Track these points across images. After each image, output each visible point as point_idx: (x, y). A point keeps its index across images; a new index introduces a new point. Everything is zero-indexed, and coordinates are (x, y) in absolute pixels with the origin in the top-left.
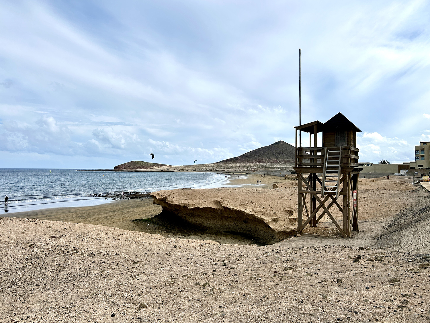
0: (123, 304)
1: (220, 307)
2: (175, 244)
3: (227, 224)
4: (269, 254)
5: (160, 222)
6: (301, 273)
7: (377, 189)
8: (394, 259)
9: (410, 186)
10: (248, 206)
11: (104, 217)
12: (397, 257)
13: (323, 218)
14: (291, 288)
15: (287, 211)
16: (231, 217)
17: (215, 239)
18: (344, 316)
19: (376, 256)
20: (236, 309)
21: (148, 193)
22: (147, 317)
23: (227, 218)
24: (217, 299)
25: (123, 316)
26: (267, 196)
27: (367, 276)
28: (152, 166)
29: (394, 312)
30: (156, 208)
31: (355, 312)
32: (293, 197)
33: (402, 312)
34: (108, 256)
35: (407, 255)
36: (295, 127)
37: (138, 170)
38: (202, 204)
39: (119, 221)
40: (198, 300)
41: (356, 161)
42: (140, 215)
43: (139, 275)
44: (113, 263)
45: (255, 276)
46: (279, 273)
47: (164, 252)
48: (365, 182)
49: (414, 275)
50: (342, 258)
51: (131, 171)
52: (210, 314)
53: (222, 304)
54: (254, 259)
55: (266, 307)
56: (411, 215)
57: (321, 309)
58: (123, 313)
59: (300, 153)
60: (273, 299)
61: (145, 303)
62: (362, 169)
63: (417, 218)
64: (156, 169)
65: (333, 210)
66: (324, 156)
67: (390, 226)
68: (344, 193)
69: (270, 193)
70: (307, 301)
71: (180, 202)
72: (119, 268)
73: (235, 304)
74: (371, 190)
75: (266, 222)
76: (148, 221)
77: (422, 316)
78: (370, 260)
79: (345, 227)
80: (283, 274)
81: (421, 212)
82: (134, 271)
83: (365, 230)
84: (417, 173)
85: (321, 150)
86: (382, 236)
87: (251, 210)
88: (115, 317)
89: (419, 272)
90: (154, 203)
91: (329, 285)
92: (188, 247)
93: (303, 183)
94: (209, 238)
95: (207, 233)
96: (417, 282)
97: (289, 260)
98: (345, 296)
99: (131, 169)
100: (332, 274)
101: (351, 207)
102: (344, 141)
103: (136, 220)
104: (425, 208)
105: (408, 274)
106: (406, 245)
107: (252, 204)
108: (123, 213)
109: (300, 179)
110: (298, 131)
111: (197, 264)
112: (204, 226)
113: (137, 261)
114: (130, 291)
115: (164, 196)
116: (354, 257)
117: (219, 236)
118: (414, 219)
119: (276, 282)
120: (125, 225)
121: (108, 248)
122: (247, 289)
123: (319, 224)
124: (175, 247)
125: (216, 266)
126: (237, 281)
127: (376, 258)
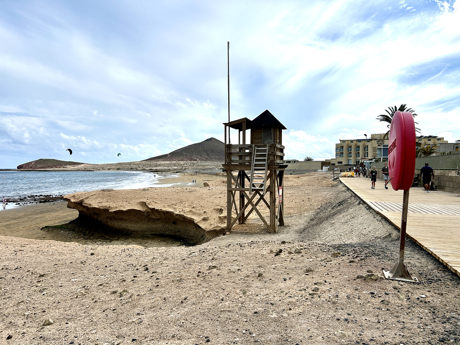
0: (24, 324)
1: (138, 314)
2: (92, 251)
3: (154, 226)
4: (195, 254)
5: (76, 228)
6: (224, 271)
7: (302, 185)
8: (311, 250)
9: (331, 181)
10: (177, 206)
11: (4, 226)
12: (314, 248)
13: (251, 215)
14: (213, 286)
15: (217, 210)
16: (158, 219)
17: (141, 244)
18: (261, 309)
19: (296, 249)
20: (155, 315)
21: (61, 196)
22: (51, 335)
23: (154, 220)
24: (134, 306)
25: (22, 337)
26: (197, 195)
27: (286, 268)
28: (66, 165)
29: (306, 299)
30: (71, 213)
31: (271, 304)
32: (224, 195)
33: (313, 299)
34: (6, 270)
35: (323, 246)
36: (224, 124)
37: (49, 169)
38: (126, 206)
39: (25, 229)
40: (114, 310)
41: (282, 158)
42: (52, 221)
43: (45, 289)
44: (13, 278)
45: (177, 279)
46: (203, 273)
47: (78, 262)
48: (292, 178)
49: (326, 264)
50: (265, 252)
51: (40, 171)
52: (126, 323)
53: (140, 311)
54: (179, 261)
55: (186, 309)
56: (331, 208)
57: (240, 305)
58: (22, 334)
59: (230, 151)
60: (194, 300)
61: (50, 320)
62: (287, 166)
63: (335, 211)
64: (70, 167)
65: (261, 206)
66: (252, 153)
67: (312, 220)
68: (271, 190)
69: (201, 191)
70: (228, 298)
71: (100, 205)
72: (21, 283)
73: (154, 309)
74: (296, 186)
75: (195, 222)
76: (61, 227)
77: (329, 301)
78: (290, 253)
79: (272, 223)
80: (207, 273)
81: (339, 205)
82: (39, 284)
83: (290, 224)
84: (337, 169)
85: (249, 147)
86: (304, 230)
87: (181, 210)
88: (12, 339)
89: (331, 261)
90: (69, 207)
91: (250, 280)
92: (108, 253)
93: (233, 181)
94: (134, 242)
95: (132, 237)
96: (328, 270)
97: (214, 259)
98: (264, 289)
99: (40, 168)
100: (254, 270)
101: (277, 203)
102: (271, 139)
103: (46, 227)
104: (342, 202)
105: (322, 263)
106: (325, 236)
107: (182, 204)
108: (30, 220)
109: (230, 176)
110: (227, 127)
111: (116, 271)
112: (128, 230)
113: (43, 274)
114: (33, 308)
115: (80, 199)
116: (276, 251)
117: (145, 240)
118: (332, 212)
119: (199, 282)
120: (31, 233)
121: (7, 262)
122: (169, 292)
123: (247, 221)
124: (92, 254)
125: (137, 272)
126: (158, 286)
127: (295, 251)
